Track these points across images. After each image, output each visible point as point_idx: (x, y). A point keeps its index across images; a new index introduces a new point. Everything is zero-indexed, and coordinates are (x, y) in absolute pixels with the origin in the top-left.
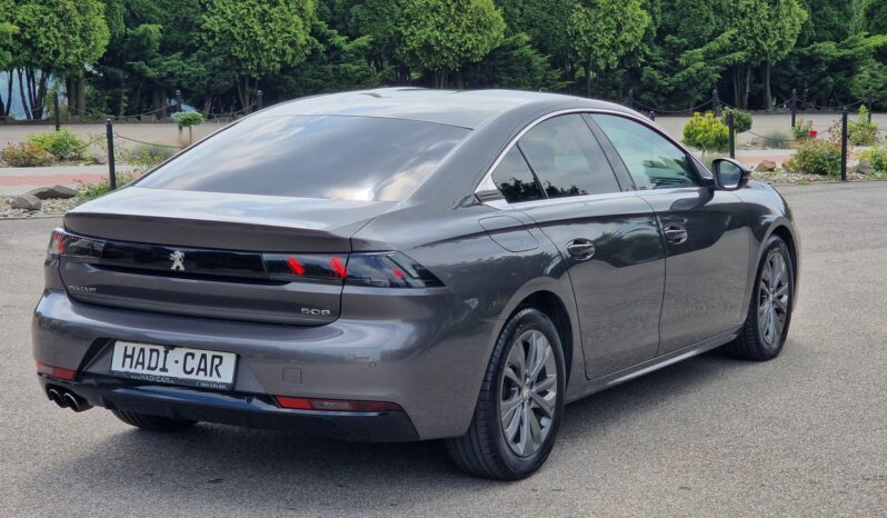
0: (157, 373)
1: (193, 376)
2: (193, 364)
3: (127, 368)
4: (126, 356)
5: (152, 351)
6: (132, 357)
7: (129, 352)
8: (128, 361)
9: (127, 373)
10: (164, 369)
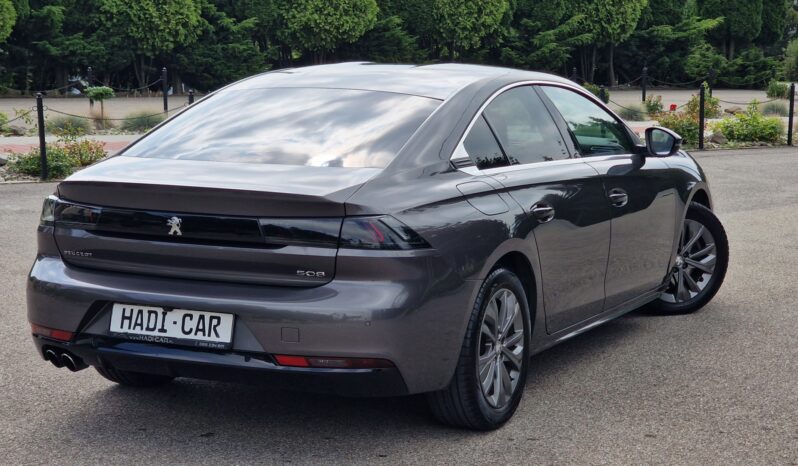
0: (156, 333)
1: (191, 336)
2: (191, 324)
3: (125, 329)
4: (124, 318)
5: (150, 312)
6: (130, 318)
7: (127, 314)
9: (126, 334)
10: (163, 330)
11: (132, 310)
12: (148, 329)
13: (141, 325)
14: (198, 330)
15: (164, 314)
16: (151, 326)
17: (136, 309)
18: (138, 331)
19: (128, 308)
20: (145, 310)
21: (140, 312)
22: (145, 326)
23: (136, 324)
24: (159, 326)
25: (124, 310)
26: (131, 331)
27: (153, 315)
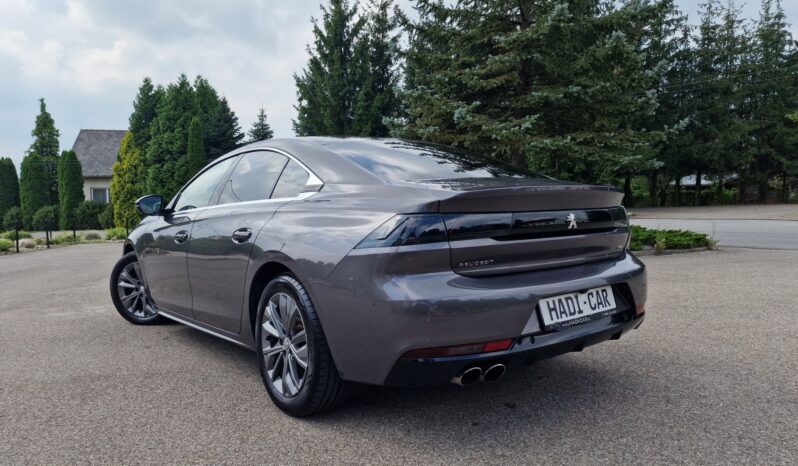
0: (577, 316)
1: (597, 311)
2: (594, 301)
3: (555, 320)
4: (551, 310)
5: (567, 299)
6: (555, 309)
7: (552, 306)
8: (554, 313)
9: (558, 323)
10: (580, 312)
11: (554, 302)
12: (571, 314)
13: (565, 312)
14: (599, 304)
15: (576, 297)
16: (572, 311)
17: (556, 299)
18: (565, 318)
19: (550, 300)
20: (563, 298)
21: (560, 301)
22: (568, 312)
23: (561, 313)
24: (577, 310)
25: (548, 303)
26: (560, 320)
27: (570, 301)
